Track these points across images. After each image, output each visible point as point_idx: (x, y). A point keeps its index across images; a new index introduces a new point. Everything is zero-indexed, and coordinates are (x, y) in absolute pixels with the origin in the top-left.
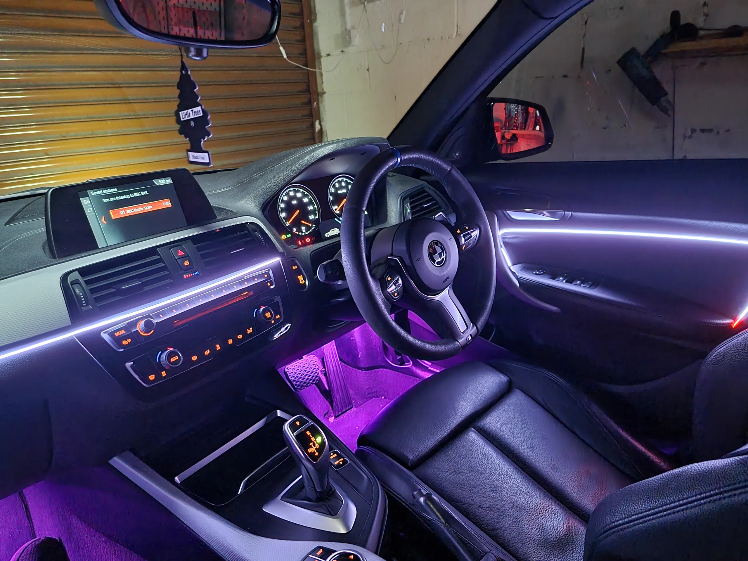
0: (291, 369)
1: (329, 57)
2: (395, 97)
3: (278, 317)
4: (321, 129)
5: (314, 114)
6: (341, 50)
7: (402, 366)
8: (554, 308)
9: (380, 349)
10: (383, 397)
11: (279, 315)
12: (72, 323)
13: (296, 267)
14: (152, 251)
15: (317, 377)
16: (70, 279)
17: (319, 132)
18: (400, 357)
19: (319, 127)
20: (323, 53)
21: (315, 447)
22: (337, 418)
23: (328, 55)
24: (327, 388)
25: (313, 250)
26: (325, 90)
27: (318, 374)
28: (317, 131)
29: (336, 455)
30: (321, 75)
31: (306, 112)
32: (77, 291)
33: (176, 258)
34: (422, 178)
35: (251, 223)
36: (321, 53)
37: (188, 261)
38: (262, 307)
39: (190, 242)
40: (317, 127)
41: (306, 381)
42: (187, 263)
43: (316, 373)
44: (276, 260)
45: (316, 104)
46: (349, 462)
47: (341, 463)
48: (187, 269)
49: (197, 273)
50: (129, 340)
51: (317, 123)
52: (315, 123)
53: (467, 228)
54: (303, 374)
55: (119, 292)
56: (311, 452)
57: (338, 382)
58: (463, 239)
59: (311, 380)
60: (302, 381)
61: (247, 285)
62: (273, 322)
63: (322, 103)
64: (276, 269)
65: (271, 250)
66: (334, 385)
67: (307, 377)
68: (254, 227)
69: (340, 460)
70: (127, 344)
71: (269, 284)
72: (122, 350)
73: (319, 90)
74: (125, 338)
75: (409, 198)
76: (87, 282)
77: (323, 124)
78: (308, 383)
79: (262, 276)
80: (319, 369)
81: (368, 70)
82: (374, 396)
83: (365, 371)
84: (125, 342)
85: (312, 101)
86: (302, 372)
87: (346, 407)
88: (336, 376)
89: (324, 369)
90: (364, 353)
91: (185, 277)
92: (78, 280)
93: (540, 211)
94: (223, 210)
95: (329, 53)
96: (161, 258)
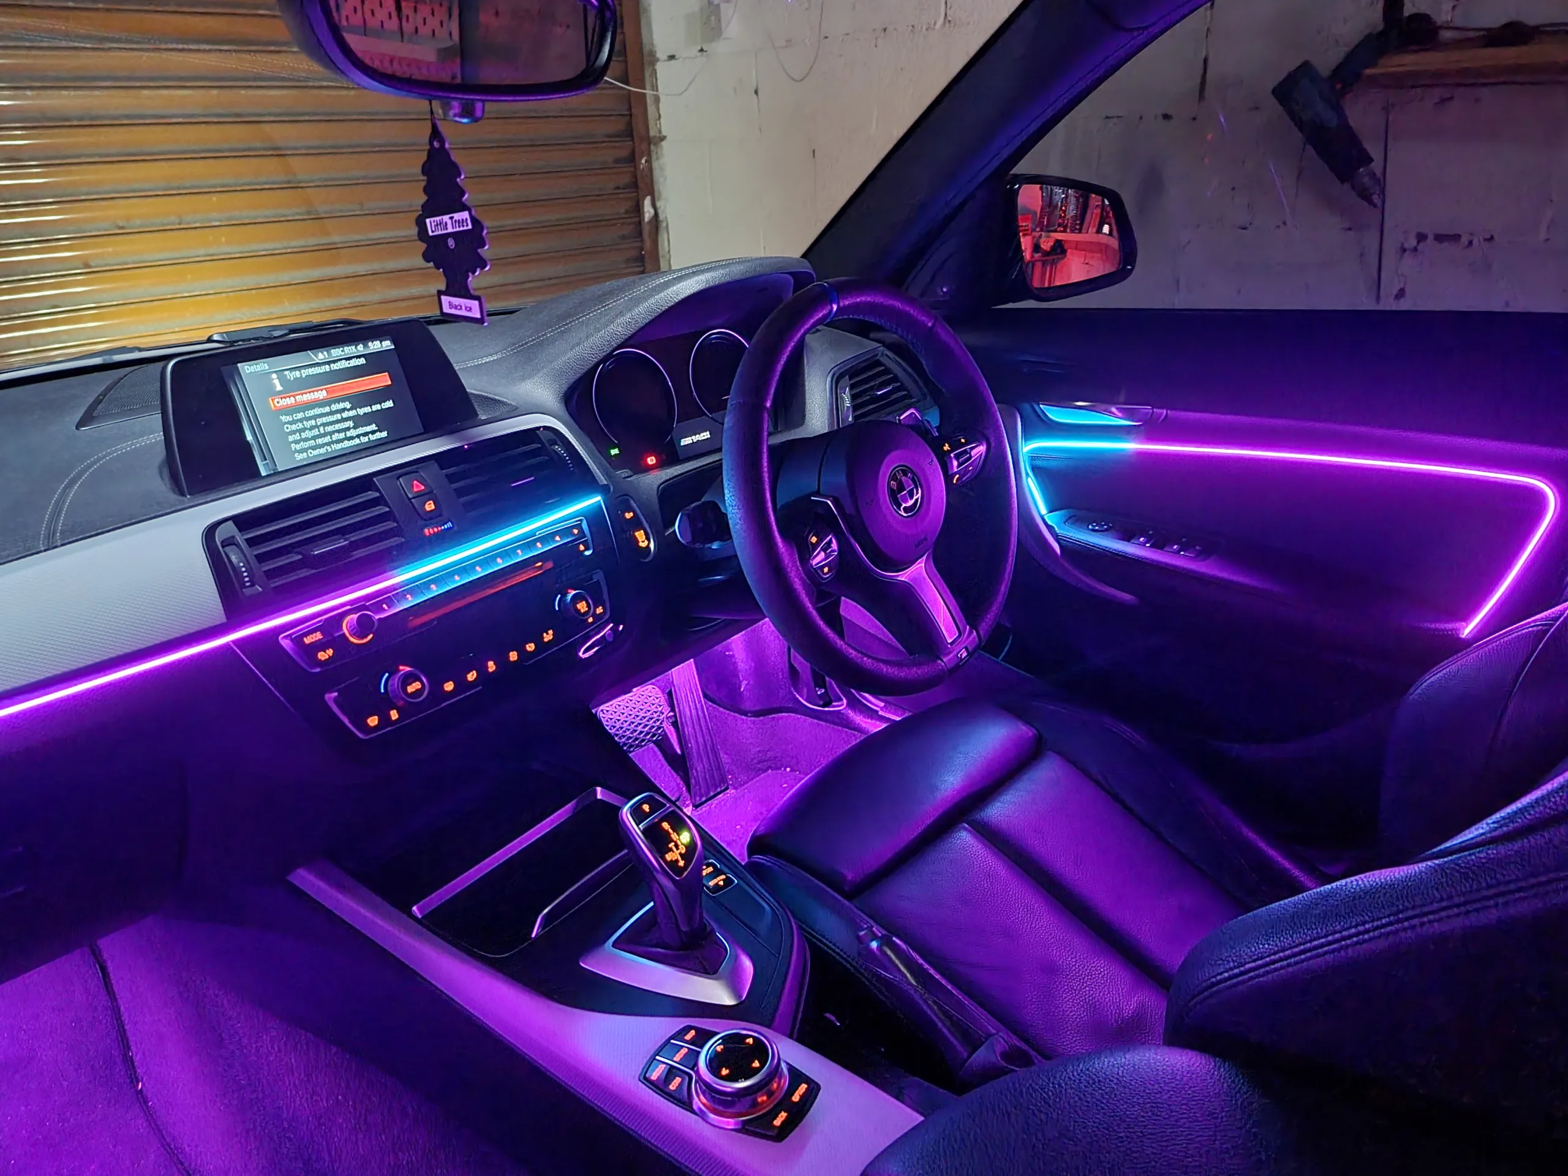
0: (610, 712)
1: (673, 62)
2: (814, 151)
3: (600, 610)
4: (656, 215)
5: (640, 184)
6: (699, 48)
7: (826, 709)
8: (1127, 597)
9: (783, 675)
10: (788, 769)
11: (601, 608)
12: (228, 618)
13: (631, 514)
15: (659, 728)
16: (219, 536)
17: (650, 222)
18: (823, 691)
19: (652, 211)
20: (661, 54)
21: (679, 851)
22: (698, 809)
23: (672, 57)
24: (679, 752)
25: (662, 481)
26: (664, 133)
27: (661, 723)
28: (646, 219)
29: (711, 869)
30: (657, 100)
31: (625, 179)
32: (234, 558)
33: (410, 496)
34: (872, 335)
35: (546, 428)
36: (656, 52)
37: (431, 502)
38: (569, 591)
39: (435, 466)
40: (648, 212)
41: (638, 736)
42: (430, 506)
43: (658, 720)
44: (595, 500)
45: (646, 161)
46: (736, 881)
47: (721, 883)
48: (432, 518)
49: (449, 524)
50: (330, 652)
51: (647, 202)
52: (643, 203)
53: (963, 440)
54: (633, 723)
55: (306, 562)
56: (671, 861)
57: (700, 740)
58: (955, 463)
59: (648, 734)
60: (631, 735)
61: (540, 548)
62: (591, 620)
63: (657, 159)
64: (594, 518)
65: (585, 482)
66: (692, 744)
67: (639, 728)
68: (551, 435)
69: (719, 878)
70: (325, 660)
71: (582, 548)
72: (318, 670)
73: (652, 133)
74: (321, 646)
75: (847, 377)
76: (251, 542)
77: (658, 204)
78: (643, 741)
79: (567, 531)
80: (663, 713)
81: (756, 92)
82: (770, 767)
83: (753, 718)
84: (322, 656)
85: (637, 157)
86: (630, 720)
87: (716, 789)
88: (697, 728)
89: (671, 714)
90: (751, 682)
91: (428, 534)
92: (233, 537)
93: (1104, 406)
94: (490, 402)
95: (673, 54)
96: (382, 496)
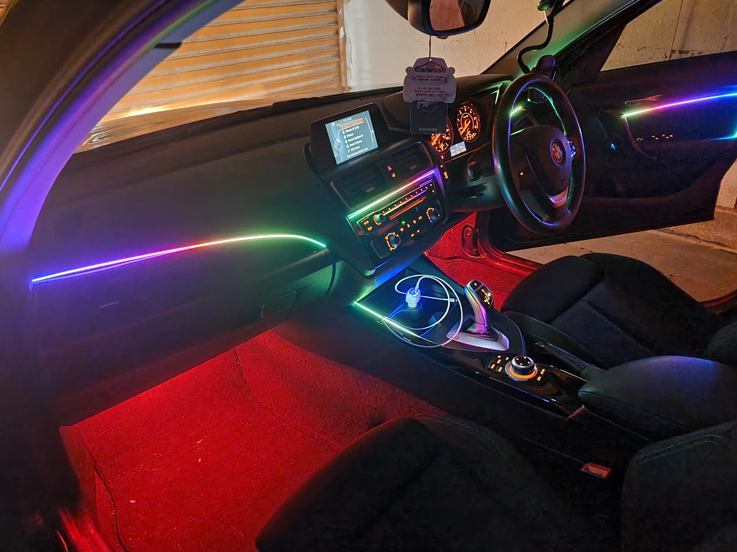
4: (345, 35)
5: (339, 22)
17: (343, 38)
31: (332, 20)
40: (342, 34)
45: (342, 11)
52: (340, 30)
63: (346, 10)
77: (346, 31)
85: (337, 8)
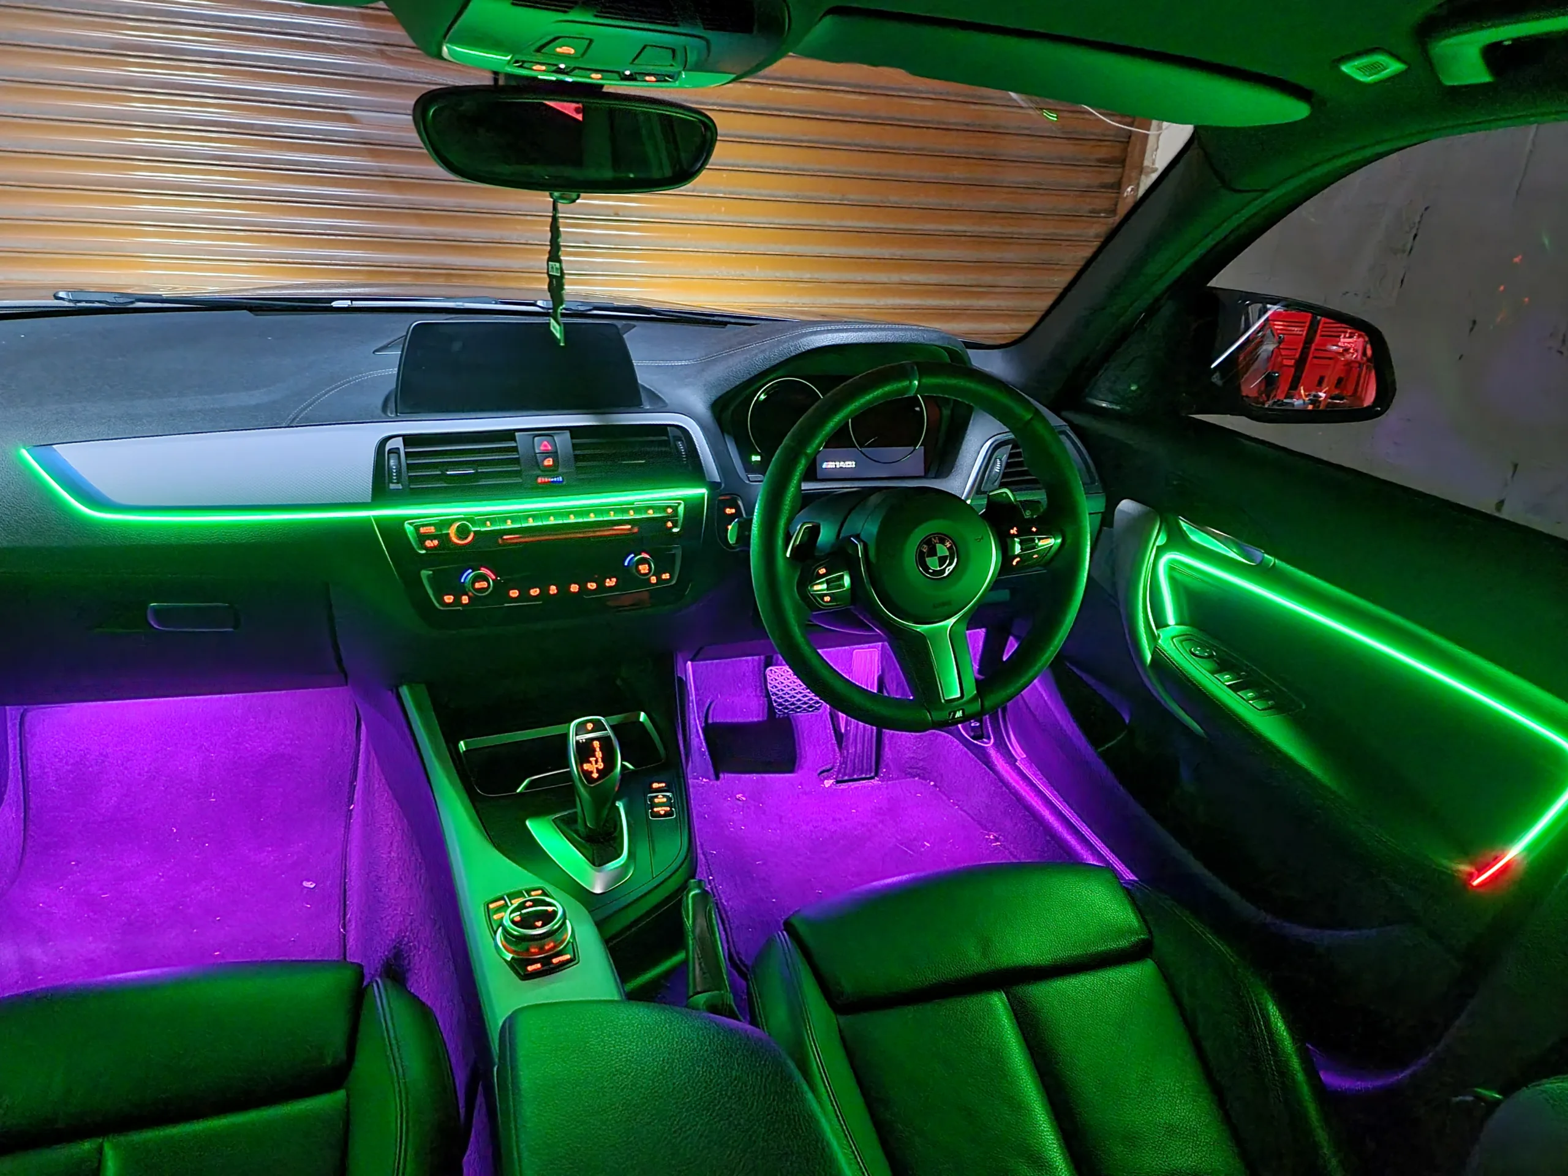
0: (777, 674)
3: (666, 576)
7: (975, 742)
8: (1196, 727)
10: (932, 783)
11: (667, 574)
12: (372, 500)
13: (733, 511)
14: (509, 435)
16: (389, 446)
18: (978, 724)
21: (596, 766)
22: (838, 785)
29: (664, 800)
32: (392, 462)
33: (537, 451)
35: (679, 426)
37: (552, 459)
38: (641, 553)
39: (567, 434)
41: (795, 702)
42: (549, 462)
44: (700, 492)
46: (675, 816)
47: (662, 812)
48: (548, 471)
49: (561, 479)
53: (1034, 529)
54: (794, 690)
55: (443, 477)
56: (587, 770)
58: (1018, 547)
59: (805, 703)
60: (789, 699)
61: (632, 515)
62: (654, 581)
64: (693, 505)
65: (695, 475)
67: (798, 696)
68: (680, 433)
69: (663, 808)
70: (431, 547)
72: (423, 552)
73: (1146, 163)
74: (432, 537)
76: (408, 454)
78: (799, 707)
79: (663, 509)
82: (918, 775)
84: (429, 543)
87: (862, 773)
91: (540, 482)
92: (398, 449)
96: (516, 447)
